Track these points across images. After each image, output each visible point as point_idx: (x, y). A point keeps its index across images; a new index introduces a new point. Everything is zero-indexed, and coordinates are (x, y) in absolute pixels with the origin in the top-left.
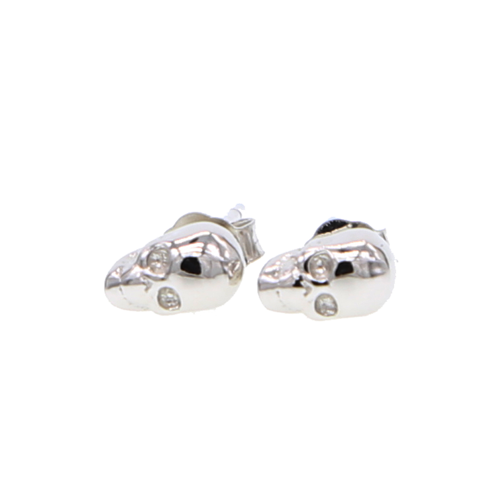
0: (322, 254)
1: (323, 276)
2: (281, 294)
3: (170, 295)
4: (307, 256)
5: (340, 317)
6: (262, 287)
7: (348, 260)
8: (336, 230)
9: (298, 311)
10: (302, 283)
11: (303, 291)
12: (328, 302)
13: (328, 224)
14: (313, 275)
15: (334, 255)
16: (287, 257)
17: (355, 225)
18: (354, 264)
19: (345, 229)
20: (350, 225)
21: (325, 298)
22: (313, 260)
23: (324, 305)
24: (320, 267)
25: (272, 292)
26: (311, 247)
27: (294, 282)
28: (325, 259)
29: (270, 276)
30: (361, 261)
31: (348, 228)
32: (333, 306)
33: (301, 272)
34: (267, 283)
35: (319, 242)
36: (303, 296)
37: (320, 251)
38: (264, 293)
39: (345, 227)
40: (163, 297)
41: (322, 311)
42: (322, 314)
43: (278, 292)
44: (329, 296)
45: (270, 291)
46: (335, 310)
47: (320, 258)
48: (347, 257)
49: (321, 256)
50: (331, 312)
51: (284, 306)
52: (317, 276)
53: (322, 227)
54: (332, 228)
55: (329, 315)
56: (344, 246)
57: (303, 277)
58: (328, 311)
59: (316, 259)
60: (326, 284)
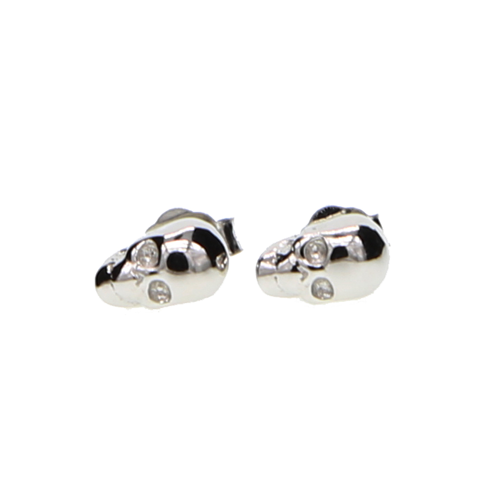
0: (317, 240)
1: (319, 261)
2: (278, 279)
3: (160, 289)
4: (303, 242)
5: (336, 300)
6: (260, 273)
7: (343, 244)
8: (330, 216)
9: (295, 295)
10: (299, 268)
11: (300, 276)
12: (325, 286)
13: (323, 211)
14: (309, 260)
15: (329, 241)
16: (283, 244)
17: (349, 211)
18: (348, 249)
19: (339, 215)
20: (344, 212)
21: (320, 282)
22: (309, 246)
23: (321, 289)
24: (316, 252)
25: (270, 278)
26: (306, 233)
27: (291, 268)
28: (320, 245)
29: (268, 262)
30: (355, 245)
31: (342, 214)
32: (329, 289)
33: (297, 258)
34: (266, 269)
35: (314, 229)
36: (300, 281)
37: (315, 237)
38: (262, 279)
39: (339, 213)
40: (153, 291)
41: (319, 295)
42: (319, 298)
43: (276, 278)
44: (325, 280)
45: (268, 277)
46: (332, 293)
47: (316, 244)
48: (342, 242)
49: (316, 242)
50: (328, 296)
51: (282, 291)
52: (313, 261)
53: (317, 214)
54: (327, 214)
55: (325, 298)
56: (339, 232)
57: (300, 263)
58: (325, 295)
59: (311, 245)
60: (322, 268)
